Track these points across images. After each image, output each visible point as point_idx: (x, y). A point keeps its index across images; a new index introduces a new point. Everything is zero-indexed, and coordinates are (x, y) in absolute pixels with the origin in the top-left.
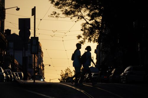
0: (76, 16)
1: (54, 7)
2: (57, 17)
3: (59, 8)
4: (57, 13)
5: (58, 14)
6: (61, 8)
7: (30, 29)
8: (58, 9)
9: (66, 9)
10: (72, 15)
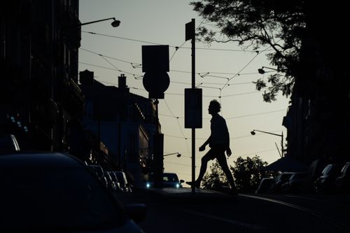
0: (253, 38)
1: (201, 17)
2: (207, 39)
3: (212, 20)
4: (209, 32)
5: (212, 34)
6: (216, 20)
7: (169, 71)
8: (211, 23)
9: (229, 22)
10: (244, 37)
